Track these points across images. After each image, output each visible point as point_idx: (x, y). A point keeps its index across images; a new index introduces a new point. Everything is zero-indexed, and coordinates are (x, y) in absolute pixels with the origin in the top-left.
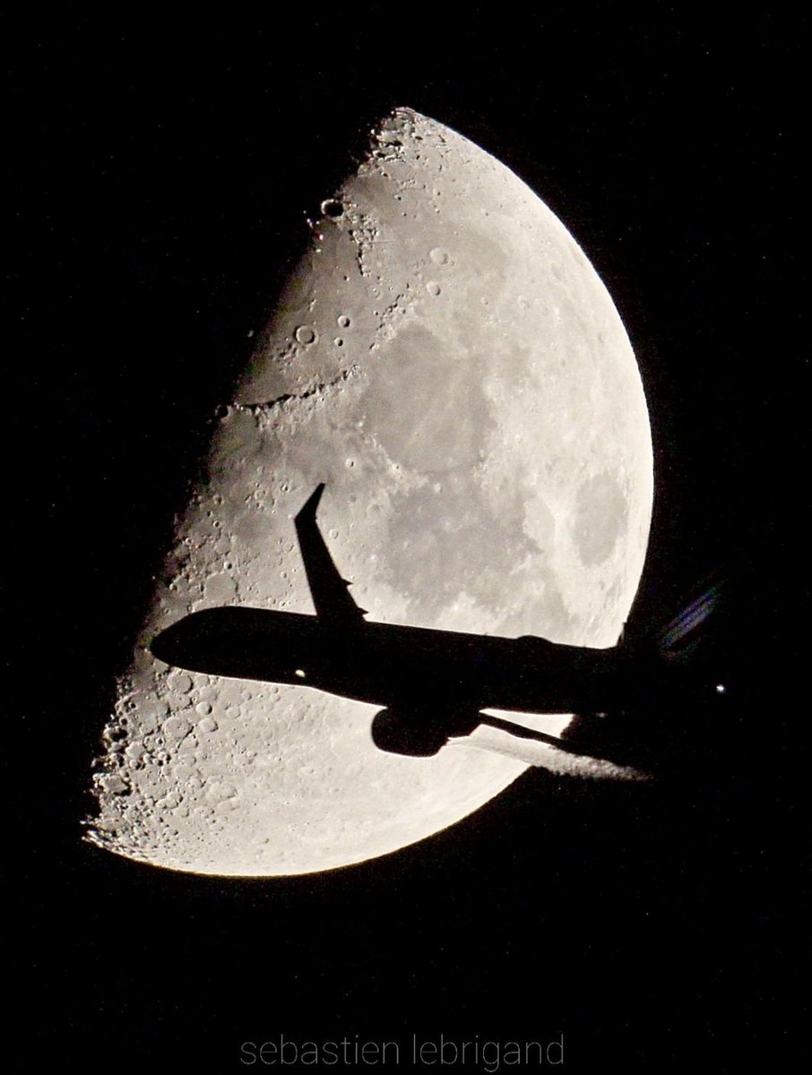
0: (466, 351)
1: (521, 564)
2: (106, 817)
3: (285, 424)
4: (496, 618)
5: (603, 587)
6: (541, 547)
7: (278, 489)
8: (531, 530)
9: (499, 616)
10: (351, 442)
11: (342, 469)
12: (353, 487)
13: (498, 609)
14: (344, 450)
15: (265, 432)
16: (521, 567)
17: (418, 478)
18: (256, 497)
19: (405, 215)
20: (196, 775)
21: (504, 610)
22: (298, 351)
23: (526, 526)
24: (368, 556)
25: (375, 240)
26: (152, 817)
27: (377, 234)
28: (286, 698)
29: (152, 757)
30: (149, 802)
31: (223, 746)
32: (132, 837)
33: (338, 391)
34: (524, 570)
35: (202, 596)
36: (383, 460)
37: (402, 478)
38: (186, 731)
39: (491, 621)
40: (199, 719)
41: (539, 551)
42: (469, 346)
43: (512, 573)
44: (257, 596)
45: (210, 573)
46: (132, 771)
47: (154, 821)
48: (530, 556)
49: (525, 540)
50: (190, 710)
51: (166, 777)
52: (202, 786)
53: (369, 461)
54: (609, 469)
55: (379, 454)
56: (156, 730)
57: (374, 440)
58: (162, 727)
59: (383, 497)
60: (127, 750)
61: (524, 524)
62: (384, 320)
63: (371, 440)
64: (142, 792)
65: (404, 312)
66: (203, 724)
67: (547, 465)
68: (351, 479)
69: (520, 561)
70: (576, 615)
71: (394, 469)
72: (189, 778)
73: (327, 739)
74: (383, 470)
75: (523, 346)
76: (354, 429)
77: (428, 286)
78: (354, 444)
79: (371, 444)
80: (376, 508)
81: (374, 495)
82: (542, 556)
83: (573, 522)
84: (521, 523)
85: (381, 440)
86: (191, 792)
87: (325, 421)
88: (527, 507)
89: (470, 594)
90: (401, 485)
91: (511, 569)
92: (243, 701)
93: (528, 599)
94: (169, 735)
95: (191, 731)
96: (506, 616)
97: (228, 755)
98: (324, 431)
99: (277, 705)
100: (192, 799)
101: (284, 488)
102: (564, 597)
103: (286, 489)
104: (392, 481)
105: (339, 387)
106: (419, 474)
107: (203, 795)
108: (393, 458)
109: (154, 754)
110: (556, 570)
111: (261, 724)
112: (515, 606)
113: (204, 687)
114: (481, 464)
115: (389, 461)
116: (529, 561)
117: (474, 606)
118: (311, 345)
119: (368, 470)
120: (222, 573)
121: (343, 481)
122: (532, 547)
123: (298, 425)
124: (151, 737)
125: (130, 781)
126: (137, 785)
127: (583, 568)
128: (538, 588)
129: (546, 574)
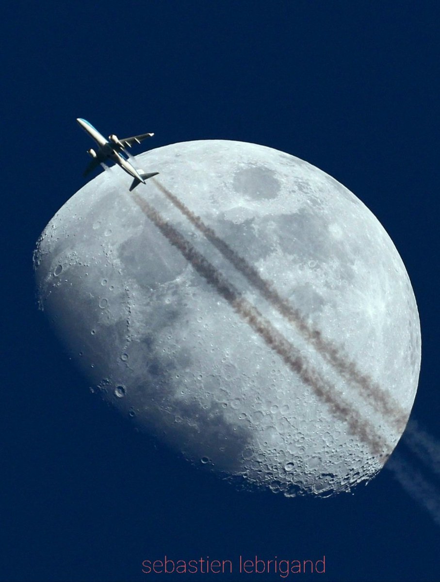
0: (141, 226)
1: (255, 230)
2: (336, 472)
3: (139, 328)
4: (277, 251)
5: (294, 192)
6: (252, 217)
7: (169, 341)
8: (239, 219)
9: (277, 248)
10: (158, 297)
11: (168, 306)
12: (180, 303)
13: (272, 248)
14: (160, 302)
15: (140, 339)
16: (256, 230)
17: (187, 269)
18: (169, 353)
19: (75, 235)
20: (314, 423)
21: (275, 245)
22: (109, 310)
23: (236, 222)
24: (217, 305)
25: (77, 254)
26: (338, 450)
27: (75, 252)
28: (279, 367)
29: (298, 441)
30: (326, 449)
31: (298, 405)
32: (352, 462)
33: (133, 296)
34: (258, 229)
35: (212, 395)
36: (172, 284)
37: (184, 278)
38: (286, 422)
39: (277, 253)
40: (280, 413)
41: (253, 220)
42: (139, 224)
43: (257, 236)
44: (219, 367)
45: (201, 387)
46: (305, 454)
47: (341, 450)
48: (253, 225)
49: (244, 225)
50: (274, 416)
51: (312, 438)
52: (321, 421)
53: (170, 292)
54: (235, 171)
55: (169, 286)
56: (282, 436)
57: (161, 286)
58: (280, 433)
59: (190, 290)
60: (291, 453)
61: (235, 223)
62: (111, 263)
63: (161, 287)
64: (320, 452)
65: (111, 251)
66: (283, 412)
67: (212, 203)
68: (176, 303)
69: (252, 230)
70: (299, 210)
71: (178, 280)
72: (315, 427)
73: (310, 353)
74: (177, 286)
75: (153, 197)
76: (153, 294)
77: (106, 235)
78: (160, 297)
79: (163, 287)
80: (194, 295)
81: (187, 294)
82: (256, 218)
83: (248, 198)
84: (233, 224)
85: (163, 282)
86: (324, 427)
87: (144, 308)
88: (227, 219)
89: (257, 260)
90: (188, 279)
91: (255, 236)
92: (275, 389)
93: (275, 231)
94: (286, 431)
95: (286, 419)
96: (278, 245)
97: (304, 404)
98: (149, 309)
99: (282, 373)
100: (328, 428)
101: (169, 338)
102: (285, 213)
103: (170, 337)
104: (184, 283)
105: (131, 295)
106: (186, 268)
107: (327, 422)
108: (175, 279)
109: (296, 440)
110: (267, 214)
111: (290, 384)
112: (275, 239)
113: (262, 407)
114: (195, 236)
115: (174, 281)
116: (255, 226)
117: (265, 260)
118: (108, 303)
119: (175, 293)
120: (203, 381)
121: (175, 307)
122: (248, 222)
123: (142, 321)
124: (286, 440)
125: (312, 456)
126: (315, 453)
127: (275, 199)
128: (272, 225)
129: (266, 219)
